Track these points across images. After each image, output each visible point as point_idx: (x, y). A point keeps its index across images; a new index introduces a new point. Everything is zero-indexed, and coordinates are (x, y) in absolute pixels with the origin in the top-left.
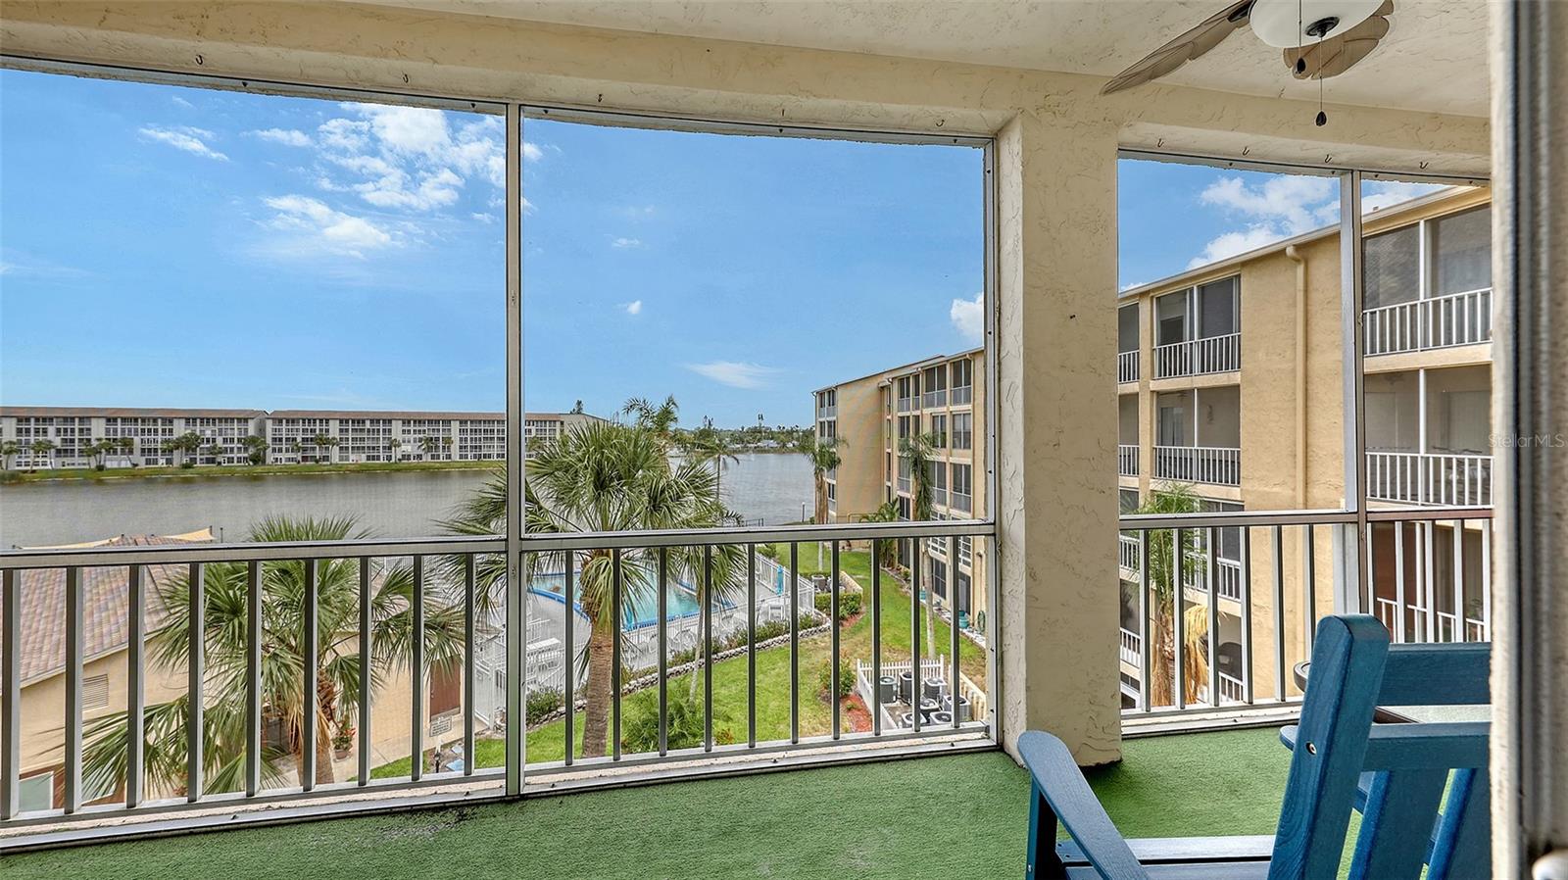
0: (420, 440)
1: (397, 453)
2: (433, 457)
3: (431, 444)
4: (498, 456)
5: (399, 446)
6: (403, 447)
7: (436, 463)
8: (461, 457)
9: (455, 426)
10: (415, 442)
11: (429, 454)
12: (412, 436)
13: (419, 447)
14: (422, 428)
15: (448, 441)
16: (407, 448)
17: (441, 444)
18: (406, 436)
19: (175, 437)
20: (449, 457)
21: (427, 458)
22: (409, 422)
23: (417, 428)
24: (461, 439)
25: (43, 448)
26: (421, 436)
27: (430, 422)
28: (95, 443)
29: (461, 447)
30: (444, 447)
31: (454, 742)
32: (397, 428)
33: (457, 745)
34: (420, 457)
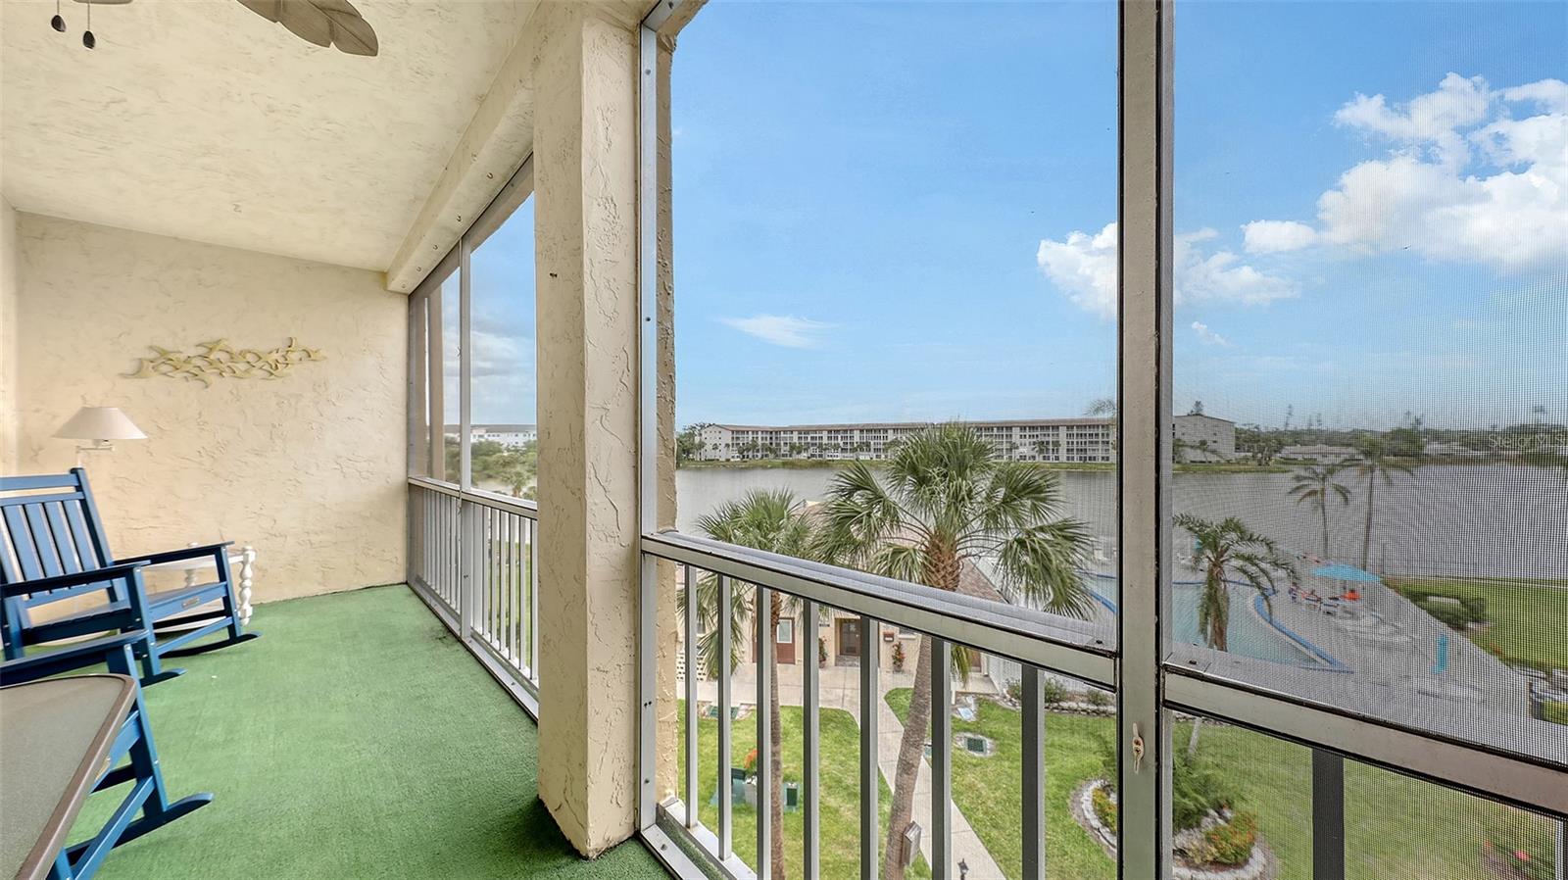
0: (1034, 443)
1: (1016, 454)
2: (1044, 458)
3: (1042, 447)
4: (1103, 458)
5: (1017, 448)
6: (1021, 449)
7: (1047, 464)
8: (1068, 458)
9: (1063, 432)
10: (1030, 444)
11: (1041, 456)
12: (1027, 440)
13: (1034, 449)
14: (1035, 434)
15: (1056, 444)
16: (1024, 450)
17: (1051, 447)
18: (1023, 440)
19: (889, 441)
20: (1057, 458)
21: (1039, 459)
22: (1025, 428)
23: (1032, 434)
24: (1068, 443)
25: (836, 447)
26: (1035, 440)
27: (1042, 428)
28: (855, 445)
29: (1068, 450)
30: (1053, 450)
31: (970, 693)
32: (1016, 432)
33: (971, 697)
34: (1034, 457)
